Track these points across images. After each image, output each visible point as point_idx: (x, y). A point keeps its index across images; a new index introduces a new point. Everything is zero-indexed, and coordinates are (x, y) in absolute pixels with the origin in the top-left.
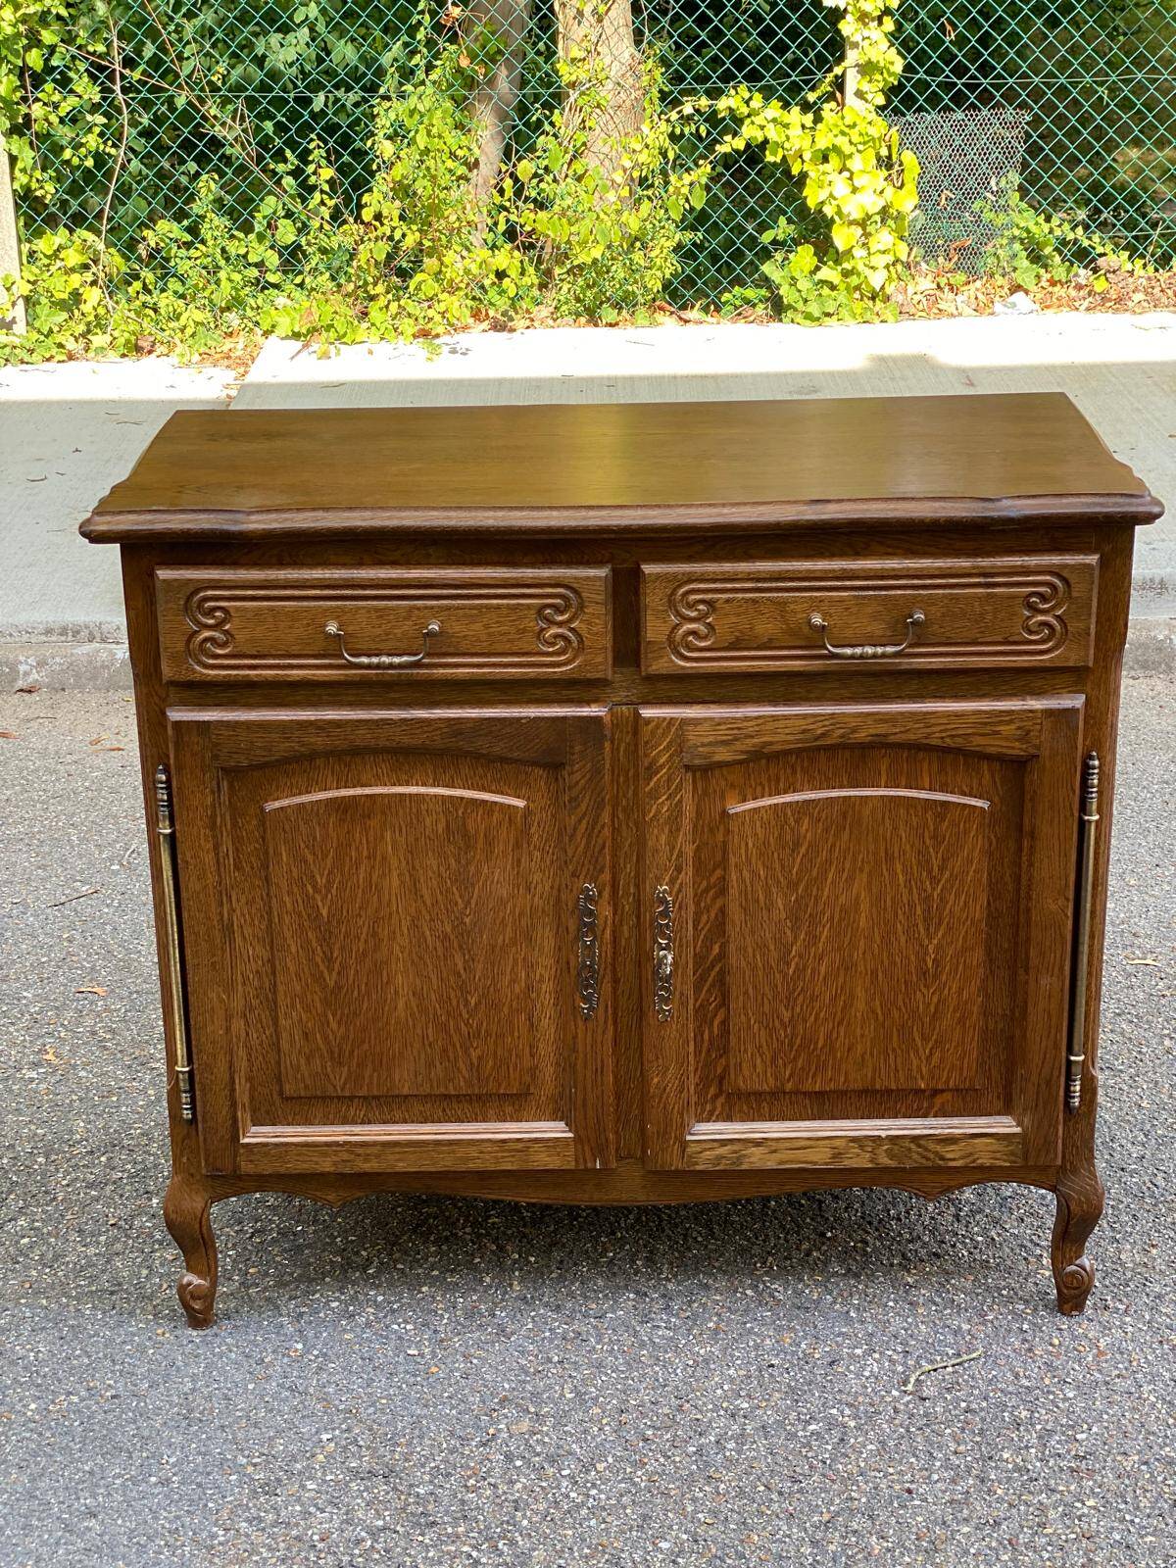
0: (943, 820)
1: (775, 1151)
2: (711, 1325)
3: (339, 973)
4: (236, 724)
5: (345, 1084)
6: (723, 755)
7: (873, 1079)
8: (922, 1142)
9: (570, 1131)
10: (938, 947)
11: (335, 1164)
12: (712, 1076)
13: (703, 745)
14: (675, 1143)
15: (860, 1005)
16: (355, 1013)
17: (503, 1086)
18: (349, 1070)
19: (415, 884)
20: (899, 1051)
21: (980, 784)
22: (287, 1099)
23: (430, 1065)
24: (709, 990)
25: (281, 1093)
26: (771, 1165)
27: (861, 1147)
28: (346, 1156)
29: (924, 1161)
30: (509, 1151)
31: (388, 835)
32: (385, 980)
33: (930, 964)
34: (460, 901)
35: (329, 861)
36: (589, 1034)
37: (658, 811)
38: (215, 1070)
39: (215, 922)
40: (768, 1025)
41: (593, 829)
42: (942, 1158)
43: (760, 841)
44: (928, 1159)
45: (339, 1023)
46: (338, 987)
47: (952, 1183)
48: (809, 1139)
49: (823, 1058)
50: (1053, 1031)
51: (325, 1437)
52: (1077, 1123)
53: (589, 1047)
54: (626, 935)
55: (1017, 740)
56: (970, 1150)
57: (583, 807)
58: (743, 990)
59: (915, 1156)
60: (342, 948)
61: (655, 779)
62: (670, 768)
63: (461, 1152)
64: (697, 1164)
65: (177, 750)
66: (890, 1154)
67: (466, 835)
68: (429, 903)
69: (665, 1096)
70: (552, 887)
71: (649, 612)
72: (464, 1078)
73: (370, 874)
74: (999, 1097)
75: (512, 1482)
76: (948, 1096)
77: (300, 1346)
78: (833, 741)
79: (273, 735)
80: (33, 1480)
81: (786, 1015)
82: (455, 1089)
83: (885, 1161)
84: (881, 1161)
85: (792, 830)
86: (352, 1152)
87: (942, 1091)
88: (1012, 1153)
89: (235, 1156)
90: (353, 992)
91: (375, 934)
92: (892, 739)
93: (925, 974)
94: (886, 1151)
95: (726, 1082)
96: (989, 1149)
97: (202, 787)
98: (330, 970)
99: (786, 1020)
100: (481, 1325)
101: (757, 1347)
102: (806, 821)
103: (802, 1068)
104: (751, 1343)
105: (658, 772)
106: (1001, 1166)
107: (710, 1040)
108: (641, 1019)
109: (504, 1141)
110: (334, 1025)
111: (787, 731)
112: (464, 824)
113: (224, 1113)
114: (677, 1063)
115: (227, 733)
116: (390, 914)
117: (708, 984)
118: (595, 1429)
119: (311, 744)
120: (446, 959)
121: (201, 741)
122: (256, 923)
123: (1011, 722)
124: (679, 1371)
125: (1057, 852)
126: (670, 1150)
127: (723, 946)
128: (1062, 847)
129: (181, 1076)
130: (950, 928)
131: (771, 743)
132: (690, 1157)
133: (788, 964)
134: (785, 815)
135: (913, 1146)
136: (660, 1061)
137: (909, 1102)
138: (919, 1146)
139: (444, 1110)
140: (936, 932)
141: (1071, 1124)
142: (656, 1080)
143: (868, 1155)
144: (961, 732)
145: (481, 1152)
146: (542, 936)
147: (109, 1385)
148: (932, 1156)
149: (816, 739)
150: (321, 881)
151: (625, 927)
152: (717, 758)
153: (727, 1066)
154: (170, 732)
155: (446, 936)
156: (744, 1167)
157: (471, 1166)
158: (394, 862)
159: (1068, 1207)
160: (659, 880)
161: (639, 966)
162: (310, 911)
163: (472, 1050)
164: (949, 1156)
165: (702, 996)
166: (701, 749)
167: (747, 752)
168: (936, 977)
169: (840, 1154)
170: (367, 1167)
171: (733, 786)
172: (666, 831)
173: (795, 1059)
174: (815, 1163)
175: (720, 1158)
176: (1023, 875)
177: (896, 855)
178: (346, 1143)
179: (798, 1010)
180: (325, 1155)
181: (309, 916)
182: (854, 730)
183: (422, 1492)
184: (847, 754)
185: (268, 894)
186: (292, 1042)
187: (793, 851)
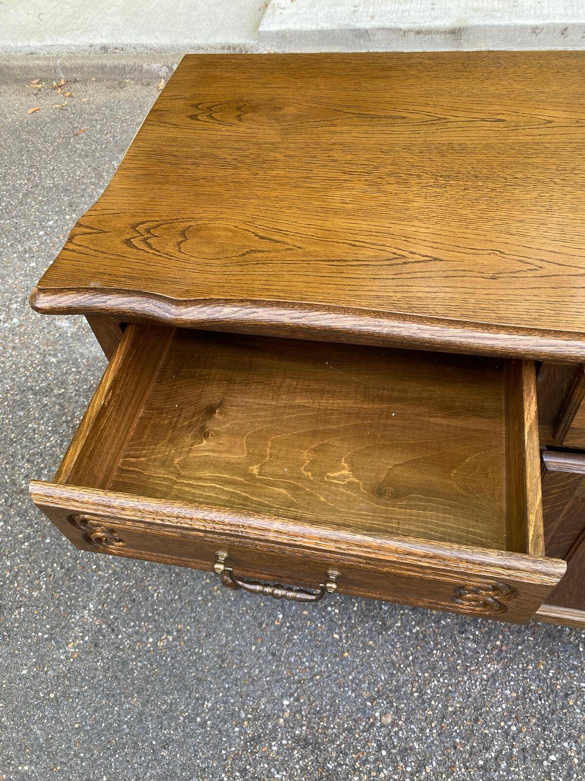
2: (498, 643)
51: (286, 702)
75: (379, 771)
77: (281, 616)
80: (143, 705)
100: (373, 616)
101: (524, 670)
104: (521, 666)
118: (428, 730)
124: (478, 684)
147: (188, 630)
183: (331, 767)
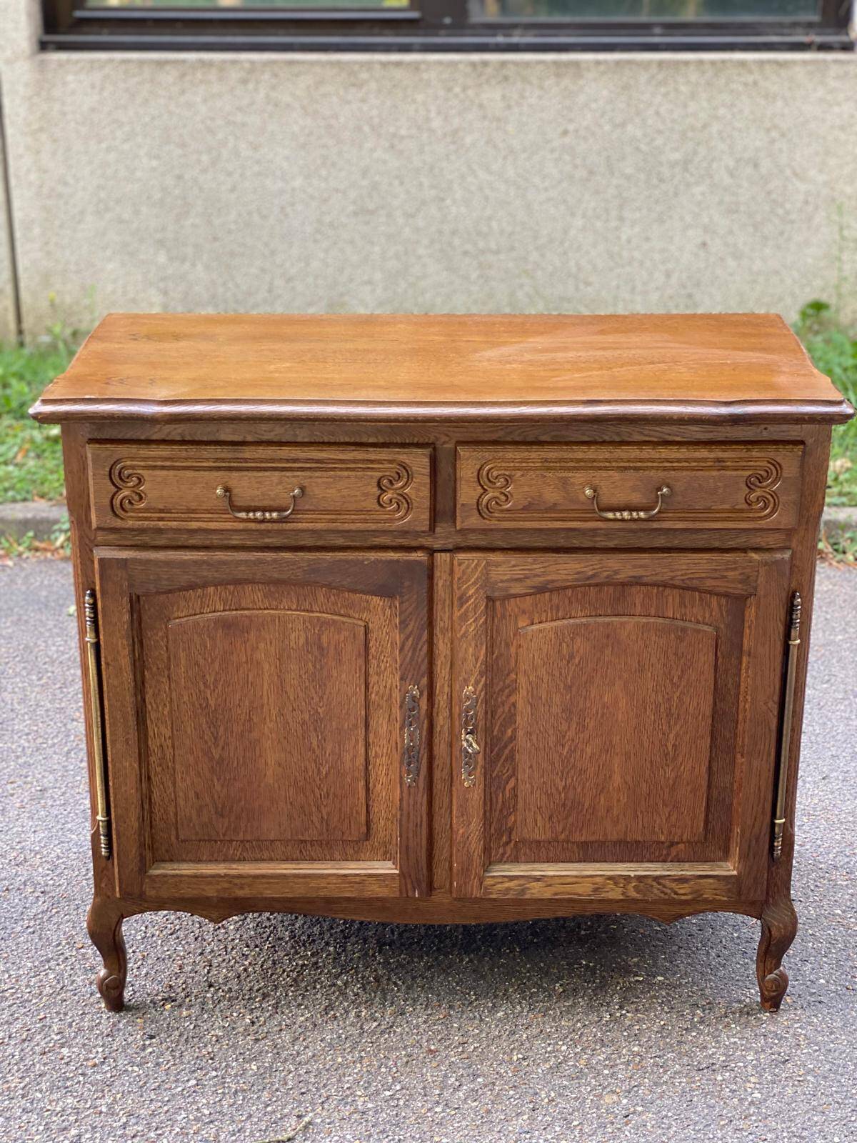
0: (682, 641)
1: (550, 885)
3: (223, 748)
4: (148, 561)
5: (226, 831)
6: (517, 589)
7: (626, 833)
8: (662, 881)
9: (396, 869)
10: (677, 735)
11: (218, 891)
12: (504, 828)
13: (502, 581)
14: (475, 878)
15: (617, 779)
16: (235, 779)
17: (346, 835)
18: (229, 821)
19: (281, 683)
20: (645, 814)
21: (711, 615)
22: (182, 841)
23: (291, 817)
24: (503, 764)
25: (177, 837)
26: (548, 894)
27: (616, 884)
28: (226, 885)
29: (662, 895)
30: (351, 883)
31: (262, 645)
32: (258, 753)
33: (670, 748)
34: (315, 696)
35: (217, 665)
36: (412, 797)
37: (467, 631)
38: (127, 820)
39: (129, 709)
40: (547, 791)
41: (417, 644)
42: (676, 893)
43: (544, 654)
44: (666, 894)
45: (222, 786)
46: (222, 759)
47: (683, 912)
48: (576, 877)
49: (588, 817)
50: (762, 801)
52: (778, 868)
53: (411, 807)
54: (442, 723)
55: (740, 583)
56: (696, 888)
57: (410, 627)
58: (528, 764)
59: (656, 891)
60: (226, 729)
61: (465, 607)
62: (476, 599)
63: (313, 883)
64: (491, 893)
65: (101, 579)
66: (636, 888)
67: (321, 648)
68: (292, 698)
69: (468, 842)
70: (385, 687)
71: (463, 482)
72: (316, 828)
73: (248, 675)
74: (720, 848)
76: (681, 846)
78: (602, 580)
79: (174, 570)
81: (561, 785)
82: (309, 836)
83: (633, 894)
84: (629, 894)
85: (568, 646)
86: (230, 882)
87: (678, 843)
88: (729, 890)
89: (142, 885)
90: (233, 762)
91: (250, 719)
92: (645, 580)
93: (666, 755)
94: (634, 887)
95: (514, 832)
96: (713, 887)
97: (120, 608)
98: (216, 746)
99: (561, 788)
102: (579, 640)
103: (572, 824)
105: (467, 601)
106: (720, 900)
107: (503, 802)
108: (451, 786)
109: (346, 876)
110: (218, 787)
111: (565, 572)
112: (319, 639)
113: (134, 851)
114: (478, 817)
115: (140, 568)
116: (263, 706)
117: (502, 760)
119: (204, 577)
120: (304, 738)
121: (120, 575)
122: (160, 709)
123: (735, 569)
125: (768, 666)
126: (471, 883)
127: (515, 730)
128: (772, 664)
129: (101, 823)
130: (686, 722)
131: (553, 581)
132: (486, 888)
133: (563, 746)
134: (563, 634)
135: (654, 884)
136: (465, 818)
137: (653, 850)
138: (659, 884)
139: (301, 851)
140: (675, 724)
141: (773, 869)
142: (461, 831)
143: (621, 889)
144: (697, 576)
145: (329, 884)
146: (377, 722)
148: (669, 891)
149: (588, 578)
150: (210, 679)
151: (441, 717)
152: (513, 591)
153: (515, 821)
154: (96, 566)
155: (304, 723)
156: (527, 896)
157: (322, 894)
158: (266, 666)
159: (770, 932)
160: (466, 682)
161: (451, 746)
162: (202, 702)
163: (322, 807)
164: (681, 891)
165: (498, 769)
166: (500, 585)
167: (534, 587)
168: (674, 758)
169: (599, 888)
170: (240, 893)
171: (524, 612)
172: (473, 645)
173: (567, 818)
174: (579, 895)
175: (508, 889)
176: (742, 684)
177: (646, 667)
178: (226, 875)
179: (570, 780)
180: (210, 883)
181: (201, 705)
182: (616, 572)
184: (611, 589)
185: (170, 688)
186: (186, 798)
187: (568, 662)
